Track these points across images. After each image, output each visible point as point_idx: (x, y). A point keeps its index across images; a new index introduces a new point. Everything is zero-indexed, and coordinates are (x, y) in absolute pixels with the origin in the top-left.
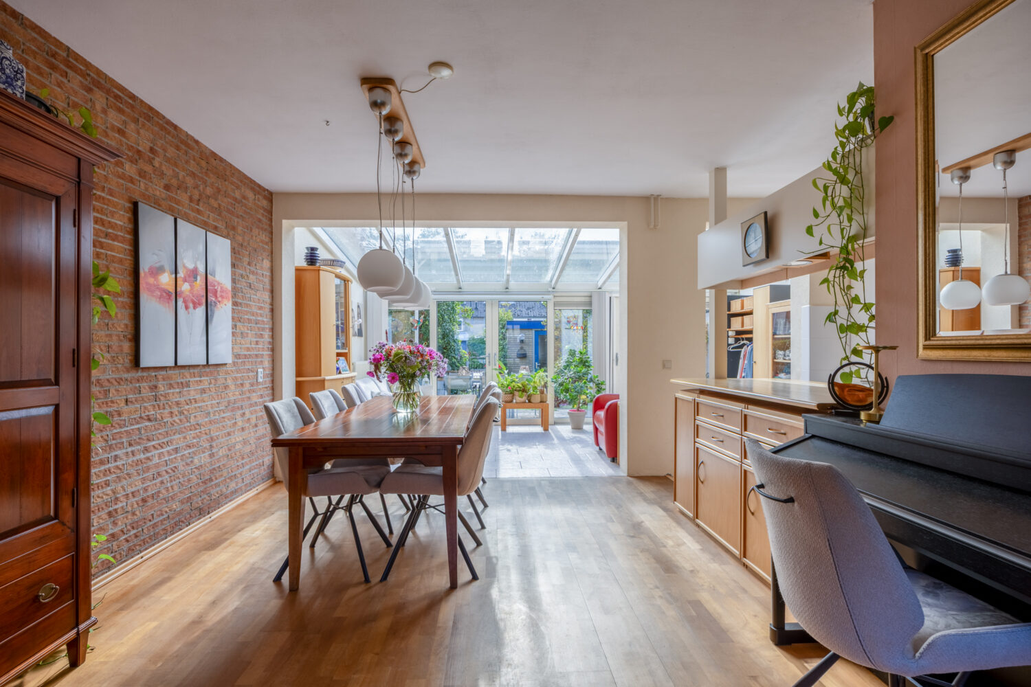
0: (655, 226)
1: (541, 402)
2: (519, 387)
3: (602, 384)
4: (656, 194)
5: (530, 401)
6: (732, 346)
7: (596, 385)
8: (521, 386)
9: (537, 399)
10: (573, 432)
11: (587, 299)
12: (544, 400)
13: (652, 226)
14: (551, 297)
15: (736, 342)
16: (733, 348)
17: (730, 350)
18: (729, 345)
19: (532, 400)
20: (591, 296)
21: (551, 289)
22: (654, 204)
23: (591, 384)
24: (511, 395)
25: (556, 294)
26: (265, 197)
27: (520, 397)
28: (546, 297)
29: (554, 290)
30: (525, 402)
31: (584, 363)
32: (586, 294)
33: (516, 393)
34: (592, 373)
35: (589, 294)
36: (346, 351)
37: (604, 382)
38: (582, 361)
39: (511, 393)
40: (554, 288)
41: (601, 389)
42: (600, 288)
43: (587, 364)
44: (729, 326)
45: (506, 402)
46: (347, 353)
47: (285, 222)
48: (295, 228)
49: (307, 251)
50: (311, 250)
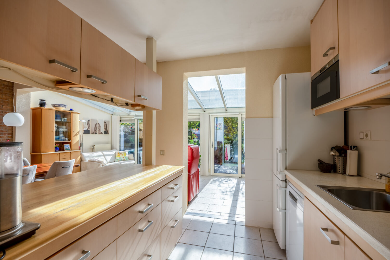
47: (18, 90)
48: (30, 92)
49: (40, 101)
50: (41, 101)
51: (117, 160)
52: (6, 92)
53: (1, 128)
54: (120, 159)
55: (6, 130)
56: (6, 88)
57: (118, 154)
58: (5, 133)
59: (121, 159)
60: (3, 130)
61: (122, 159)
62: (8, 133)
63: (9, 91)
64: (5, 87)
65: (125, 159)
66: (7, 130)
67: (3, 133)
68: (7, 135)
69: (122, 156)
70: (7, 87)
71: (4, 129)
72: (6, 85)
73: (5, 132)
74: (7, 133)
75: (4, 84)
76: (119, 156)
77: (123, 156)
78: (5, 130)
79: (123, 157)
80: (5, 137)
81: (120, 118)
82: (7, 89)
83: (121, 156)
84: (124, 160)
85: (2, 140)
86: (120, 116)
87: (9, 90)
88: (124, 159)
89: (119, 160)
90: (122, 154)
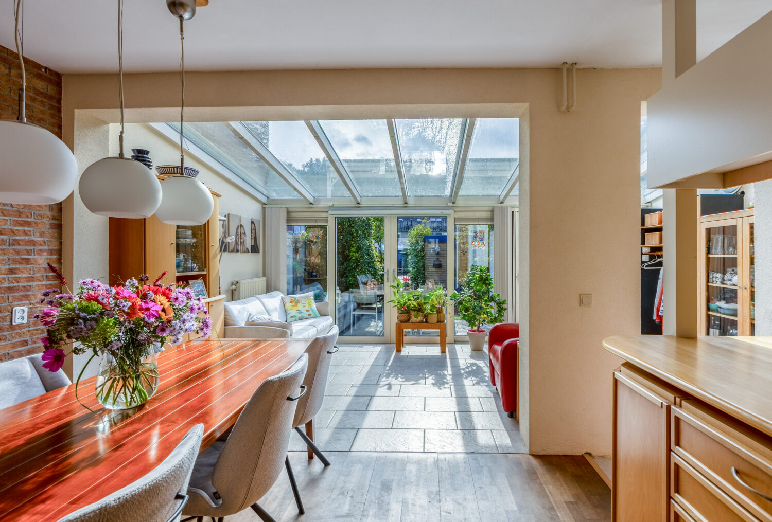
0: (568, 108)
1: (438, 322)
2: (415, 306)
3: (503, 304)
4: (570, 61)
5: (427, 322)
6: (647, 264)
7: (497, 304)
8: (416, 305)
9: (434, 319)
10: (471, 357)
11: (489, 214)
12: (442, 320)
13: (564, 108)
14: (451, 212)
15: (650, 260)
16: (647, 266)
17: (644, 268)
18: (643, 263)
19: (429, 321)
20: (492, 211)
21: (450, 204)
22: (567, 78)
23: (492, 304)
24: (406, 315)
25: (456, 209)
26: (50, 81)
27: (415, 317)
28: (445, 212)
29: (454, 205)
30: (422, 322)
31: (484, 281)
32: (487, 209)
33: (412, 313)
34: (493, 292)
35: (490, 209)
36: (205, 272)
37: (505, 301)
38: (482, 279)
39: (407, 313)
40: (454, 203)
41: (502, 308)
42: (501, 203)
43: (487, 282)
44: (643, 242)
45: (402, 322)
46: (205, 275)
47: (78, 112)
48: (109, 124)
49: (133, 154)
50: (139, 153)
51: (292, 317)
52: (41, 116)
53: (30, 231)
54: (300, 315)
55: (42, 239)
56: (42, 102)
57: (291, 302)
58: (42, 248)
59: (303, 315)
60: (34, 239)
61: (305, 314)
62: (50, 248)
63: (49, 111)
64: (40, 99)
65: (313, 315)
66: (46, 240)
67: (35, 248)
68: (45, 254)
69: (304, 306)
70: (45, 98)
71: (38, 234)
72: (42, 93)
73: (41, 245)
74: (46, 247)
75: (34, 89)
76: (295, 308)
77: (307, 308)
78: (40, 239)
79: (308, 311)
80: (41, 261)
81: (288, 212)
82: (44, 106)
83: (300, 306)
84: (308, 317)
85: (32, 272)
86: (287, 208)
87: (49, 109)
88: (309, 315)
89: (297, 318)
90: (302, 302)
